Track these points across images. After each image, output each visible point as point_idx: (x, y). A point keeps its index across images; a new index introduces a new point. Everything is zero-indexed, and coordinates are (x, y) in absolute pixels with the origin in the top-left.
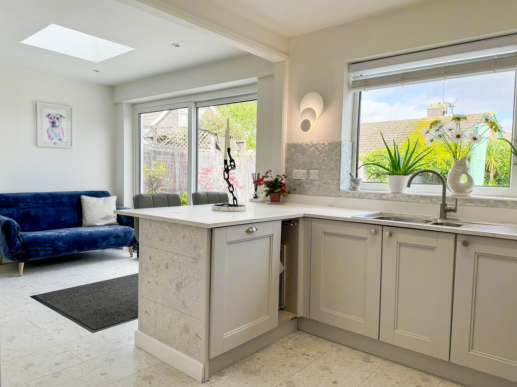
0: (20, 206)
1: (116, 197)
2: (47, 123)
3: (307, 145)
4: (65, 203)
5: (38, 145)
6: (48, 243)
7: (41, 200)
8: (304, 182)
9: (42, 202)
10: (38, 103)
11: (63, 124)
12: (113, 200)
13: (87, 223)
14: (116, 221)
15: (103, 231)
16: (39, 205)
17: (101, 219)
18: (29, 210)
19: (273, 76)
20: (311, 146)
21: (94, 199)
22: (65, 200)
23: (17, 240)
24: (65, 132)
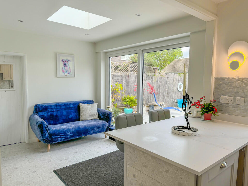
0: (49, 111)
1: (97, 103)
2: (61, 65)
3: (233, 79)
4: (71, 107)
5: (57, 77)
6: (62, 134)
7: (59, 107)
8: (230, 105)
9: (59, 108)
10: (57, 54)
11: (70, 64)
12: (96, 105)
13: (83, 119)
14: (97, 117)
15: (91, 125)
16: (58, 109)
17: (90, 116)
18: (53, 112)
19: (204, 31)
20: (237, 80)
21: (86, 105)
22: (72, 106)
23: (46, 133)
24: (71, 69)
